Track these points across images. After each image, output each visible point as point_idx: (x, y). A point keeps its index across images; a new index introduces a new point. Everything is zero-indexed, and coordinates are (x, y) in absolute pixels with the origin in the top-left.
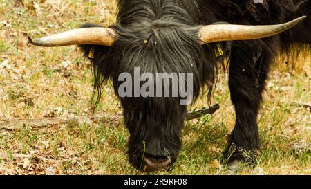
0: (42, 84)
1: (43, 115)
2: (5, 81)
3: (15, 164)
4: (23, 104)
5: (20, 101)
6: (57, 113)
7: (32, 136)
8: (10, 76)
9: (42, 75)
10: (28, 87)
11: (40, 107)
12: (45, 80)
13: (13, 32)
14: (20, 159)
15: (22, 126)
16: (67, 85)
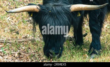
0: (22, 26)
1: (22, 37)
2: (9, 25)
3: (12, 56)
4: (15, 33)
5: (14, 32)
6: (28, 36)
7: (18, 45)
8: (10, 23)
9: (22, 23)
10: (17, 27)
11: (21, 34)
12: (23, 24)
13: (11, 7)
14: (14, 53)
15: (15, 41)
16: (31, 26)
